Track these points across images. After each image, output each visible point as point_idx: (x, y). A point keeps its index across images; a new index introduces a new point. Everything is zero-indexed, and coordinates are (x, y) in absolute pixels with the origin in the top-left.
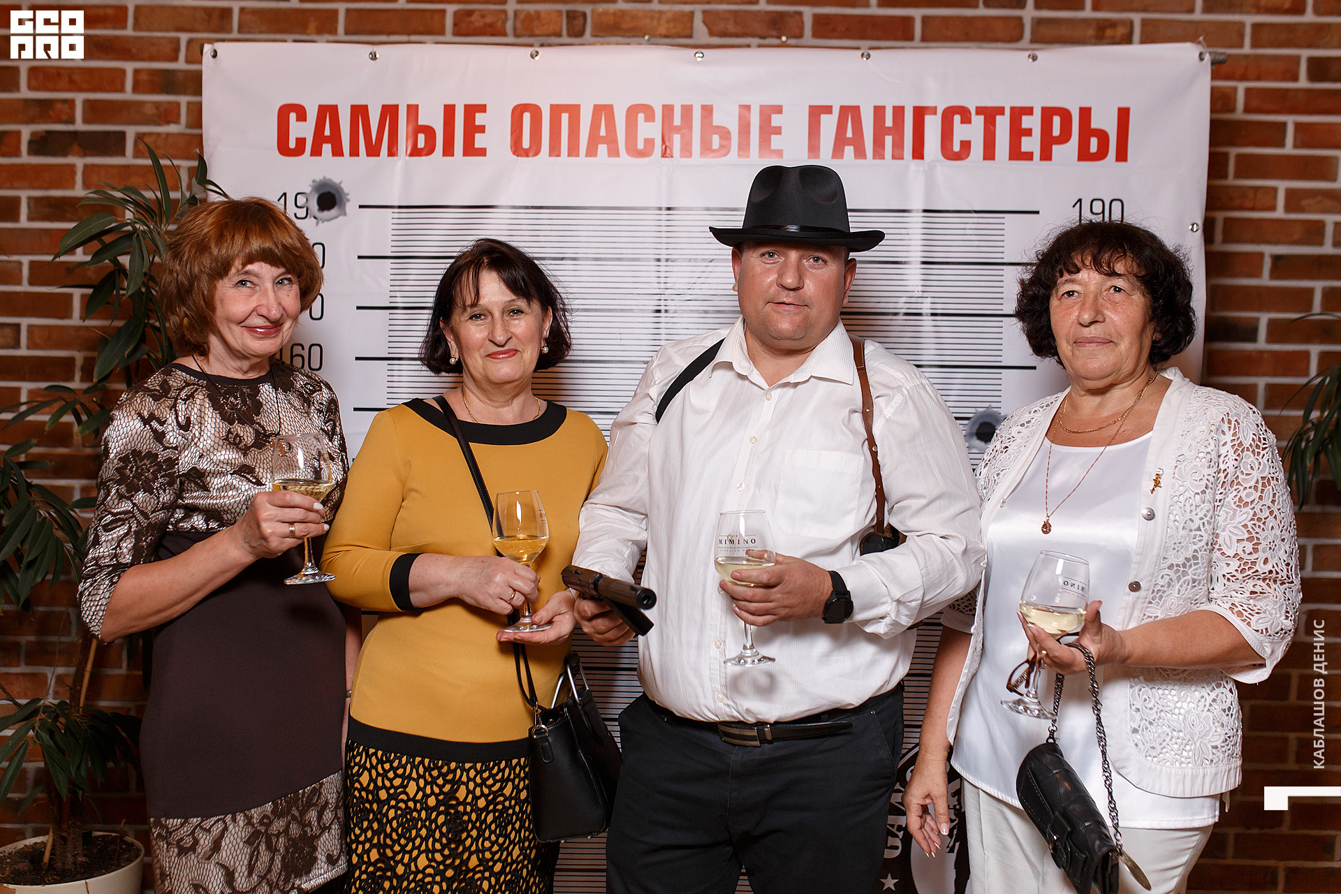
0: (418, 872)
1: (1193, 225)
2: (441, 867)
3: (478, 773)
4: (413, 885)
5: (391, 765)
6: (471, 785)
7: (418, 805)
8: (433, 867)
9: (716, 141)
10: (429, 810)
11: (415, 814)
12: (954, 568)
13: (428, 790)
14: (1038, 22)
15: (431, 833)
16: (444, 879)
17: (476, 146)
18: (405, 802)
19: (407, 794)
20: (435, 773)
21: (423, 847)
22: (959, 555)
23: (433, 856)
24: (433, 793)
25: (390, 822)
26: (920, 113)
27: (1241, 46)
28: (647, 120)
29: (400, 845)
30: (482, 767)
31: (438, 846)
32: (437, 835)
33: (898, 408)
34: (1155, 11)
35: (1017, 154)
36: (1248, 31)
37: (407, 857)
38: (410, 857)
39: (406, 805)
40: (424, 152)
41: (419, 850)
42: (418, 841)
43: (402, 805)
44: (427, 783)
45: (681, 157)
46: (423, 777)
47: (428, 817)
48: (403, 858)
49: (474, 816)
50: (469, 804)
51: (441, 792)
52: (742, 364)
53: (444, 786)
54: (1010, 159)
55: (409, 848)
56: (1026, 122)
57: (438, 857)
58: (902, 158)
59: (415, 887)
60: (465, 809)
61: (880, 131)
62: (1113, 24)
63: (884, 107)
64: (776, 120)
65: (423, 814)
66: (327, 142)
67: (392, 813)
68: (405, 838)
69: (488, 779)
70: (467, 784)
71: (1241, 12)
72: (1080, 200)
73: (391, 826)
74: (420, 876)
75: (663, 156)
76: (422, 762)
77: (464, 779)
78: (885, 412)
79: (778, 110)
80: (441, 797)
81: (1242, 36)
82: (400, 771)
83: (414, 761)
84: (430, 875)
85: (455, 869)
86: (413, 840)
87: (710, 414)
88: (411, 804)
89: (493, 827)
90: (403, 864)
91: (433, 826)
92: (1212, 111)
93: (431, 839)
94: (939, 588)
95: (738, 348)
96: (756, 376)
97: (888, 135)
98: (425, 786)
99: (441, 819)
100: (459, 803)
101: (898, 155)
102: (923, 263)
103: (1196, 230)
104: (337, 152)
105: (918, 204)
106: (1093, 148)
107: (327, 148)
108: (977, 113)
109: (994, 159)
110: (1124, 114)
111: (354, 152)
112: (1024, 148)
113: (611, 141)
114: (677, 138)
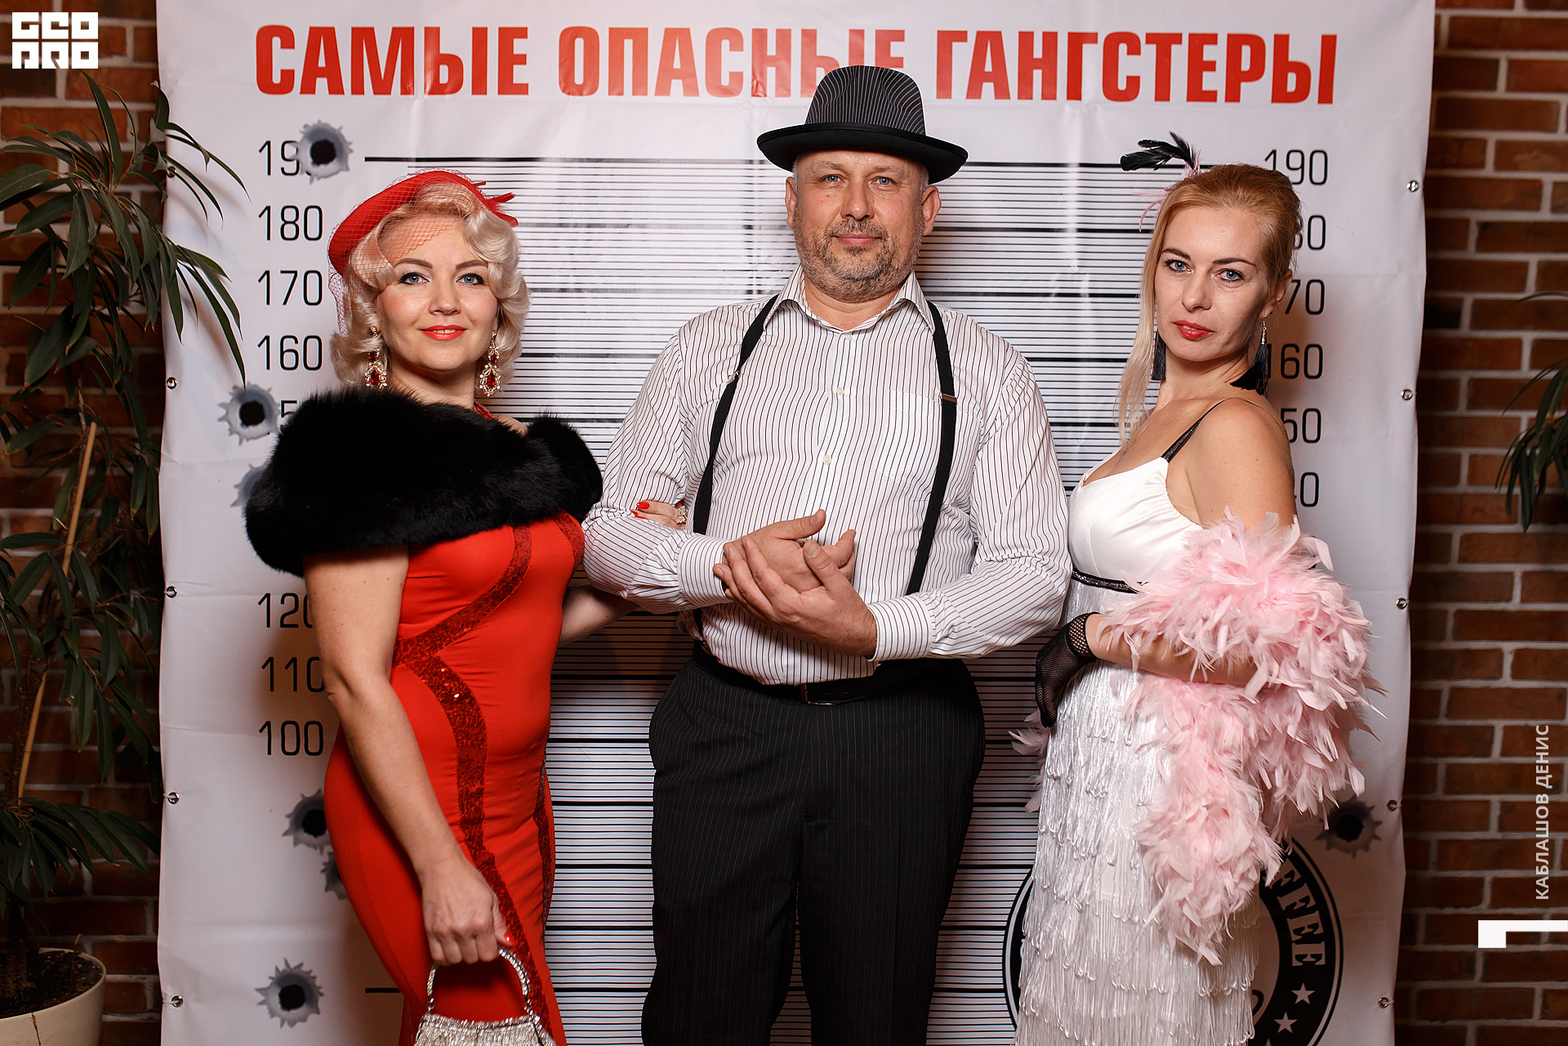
1: (1411, 183)
17: (515, 82)
26: (1077, 41)
28: (733, 48)
40: (448, 89)
45: (776, 96)
54: (1189, 99)
56: (1210, 52)
58: (1054, 98)
61: (1027, 64)
63: (1031, 34)
64: (896, 48)
66: (322, 76)
72: (1274, 152)
75: (754, 94)
97: (1037, 68)
101: (1049, 94)
102: (1080, 230)
103: (1415, 190)
104: (336, 88)
105: (1074, 156)
106: (1291, 86)
107: (322, 83)
108: (1148, 42)
109: (1168, 100)
110: (1329, 44)
111: (358, 89)
112: (1206, 87)
113: (688, 75)
114: (771, 72)
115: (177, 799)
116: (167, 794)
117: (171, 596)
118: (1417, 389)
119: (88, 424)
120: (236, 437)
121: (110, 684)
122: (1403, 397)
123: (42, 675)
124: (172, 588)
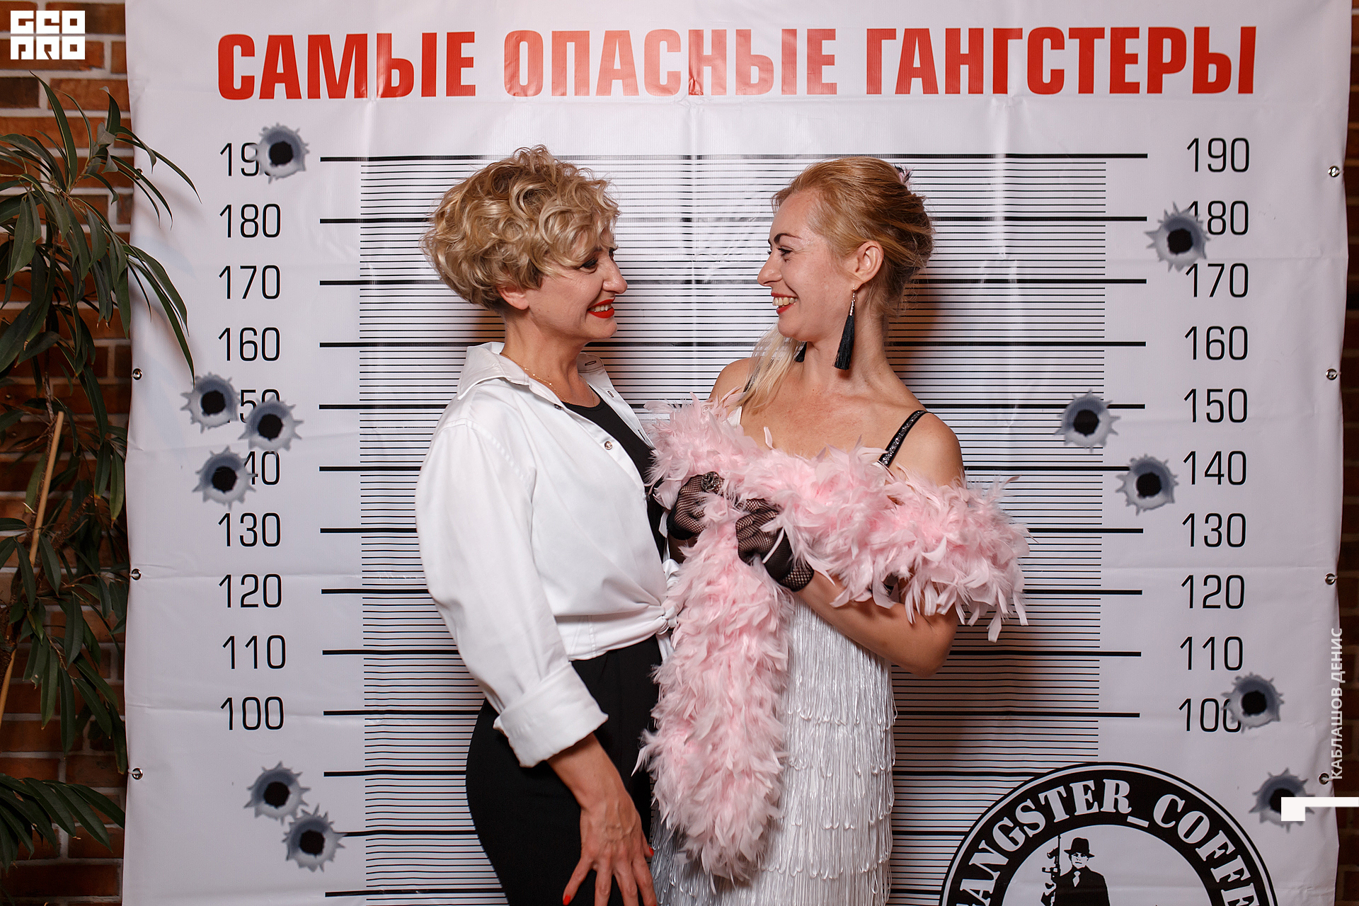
1: (1332, 169)
9: (755, 74)
17: (463, 83)
26: (1002, 37)
28: (670, 49)
35: (1119, 85)
40: (400, 92)
45: (713, 94)
54: (1111, 91)
56: (1131, 46)
58: (981, 92)
61: (953, 60)
63: (959, 30)
64: (827, 47)
66: (280, 82)
72: (1196, 141)
75: (692, 92)
79: (830, 34)
97: (964, 63)
101: (976, 88)
102: (1008, 219)
103: (1335, 176)
104: (293, 93)
105: (1001, 148)
106: (1212, 76)
107: (280, 88)
108: (1071, 37)
109: (1092, 92)
110: (1248, 35)
111: (314, 93)
112: (1129, 78)
113: (628, 75)
114: (707, 71)
115: (140, 775)
116: (131, 771)
117: (136, 579)
118: (1342, 369)
119: (56, 413)
120: (198, 425)
121: (75, 662)
122: (1328, 376)
123: (11, 654)
124: (136, 571)
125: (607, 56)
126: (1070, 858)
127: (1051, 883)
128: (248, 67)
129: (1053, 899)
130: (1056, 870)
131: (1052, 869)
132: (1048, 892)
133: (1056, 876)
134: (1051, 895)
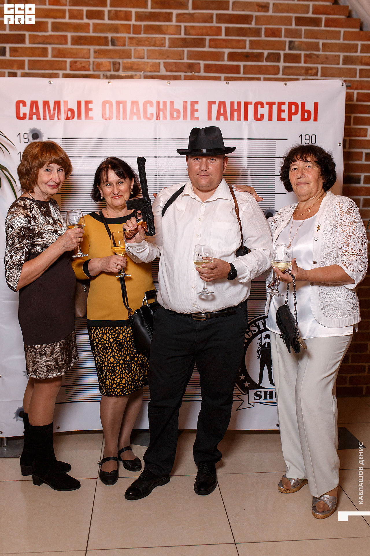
0: (111, 363)
1: (339, 144)
2: (119, 361)
3: (125, 329)
4: (111, 368)
5: (98, 331)
6: (124, 334)
7: (107, 341)
8: (116, 361)
9: (175, 114)
10: (111, 343)
11: (107, 345)
12: (267, 260)
13: (110, 337)
14: (285, 68)
15: (113, 350)
16: (120, 364)
17: (90, 116)
18: (103, 341)
19: (104, 339)
20: (112, 331)
21: (111, 355)
22: (269, 256)
23: (115, 357)
24: (112, 337)
25: (100, 349)
26: (246, 104)
27: (356, 77)
28: (151, 106)
29: (104, 356)
30: (126, 327)
31: (116, 354)
32: (115, 351)
33: (247, 207)
34: (326, 64)
35: (280, 119)
36: (358, 71)
37: (107, 359)
38: (108, 359)
39: (104, 342)
40: (71, 118)
41: (110, 356)
42: (109, 354)
43: (103, 343)
44: (109, 335)
45: (163, 120)
46: (109, 333)
47: (111, 345)
48: (106, 359)
49: (125, 343)
50: (124, 340)
51: (114, 337)
52: (192, 194)
53: (115, 335)
54: (278, 120)
55: (107, 356)
56: (283, 107)
57: (117, 357)
58: (240, 120)
59: (112, 368)
60: (123, 341)
61: (233, 111)
62: (311, 68)
63: (234, 102)
64: (196, 106)
65: (109, 344)
66: (34, 114)
67: (100, 346)
68: (105, 353)
69: (129, 331)
70: (122, 334)
71: (356, 65)
72: (301, 135)
73: (101, 350)
74: (112, 364)
75: (157, 119)
76: (107, 328)
77: (121, 332)
78: (242, 209)
79: (197, 103)
80: (114, 338)
81: (356, 73)
82: (101, 332)
83: (105, 328)
84: (115, 364)
85: (123, 360)
86: (107, 353)
87: (184, 212)
88: (105, 342)
89: (131, 346)
90: (106, 362)
91: (113, 348)
92: (346, 101)
93: (113, 352)
94: (262, 266)
95: (191, 189)
96: (198, 198)
97: (235, 112)
98: (109, 336)
99: (115, 345)
100: (121, 340)
101: (239, 119)
102: (248, 157)
104: (38, 118)
105: (246, 137)
106: (306, 116)
107: (34, 117)
108: (266, 104)
109: (272, 120)
110: (316, 105)
111: (45, 119)
112: (282, 117)
113: (138, 114)
114: (161, 113)
125: (132, 109)
126: (265, 340)
127: (259, 347)
128: (25, 110)
129: (260, 351)
130: (261, 343)
131: (260, 343)
132: (258, 350)
133: (261, 345)
134: (259, 350)
